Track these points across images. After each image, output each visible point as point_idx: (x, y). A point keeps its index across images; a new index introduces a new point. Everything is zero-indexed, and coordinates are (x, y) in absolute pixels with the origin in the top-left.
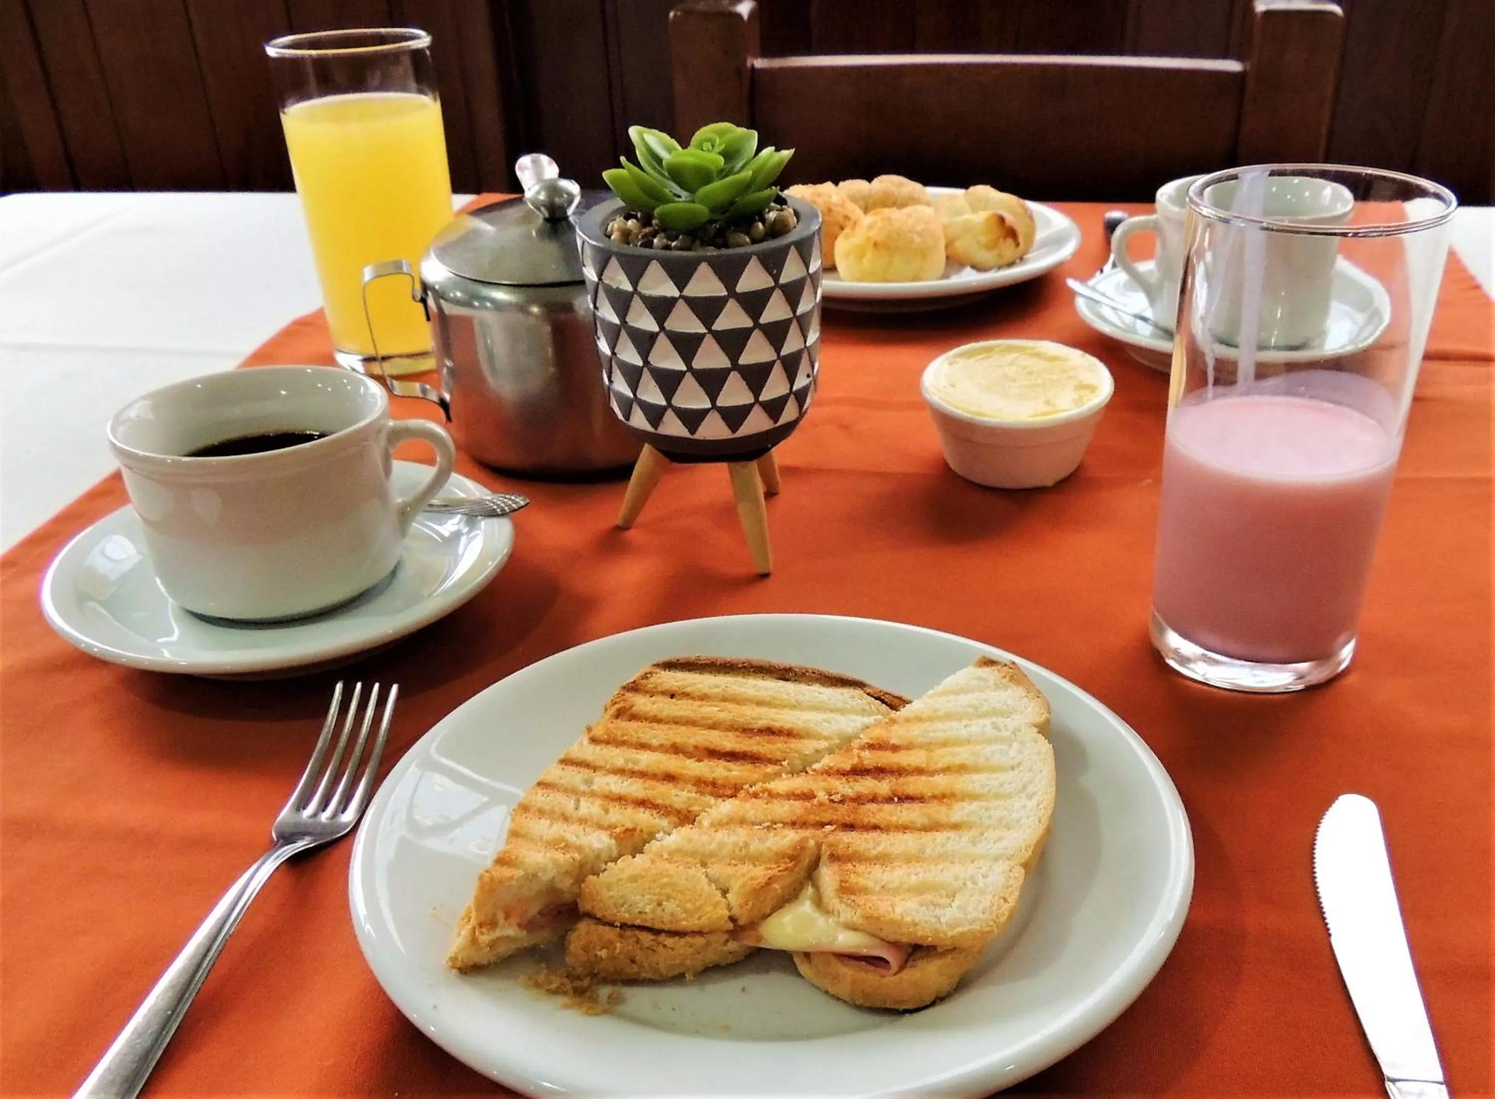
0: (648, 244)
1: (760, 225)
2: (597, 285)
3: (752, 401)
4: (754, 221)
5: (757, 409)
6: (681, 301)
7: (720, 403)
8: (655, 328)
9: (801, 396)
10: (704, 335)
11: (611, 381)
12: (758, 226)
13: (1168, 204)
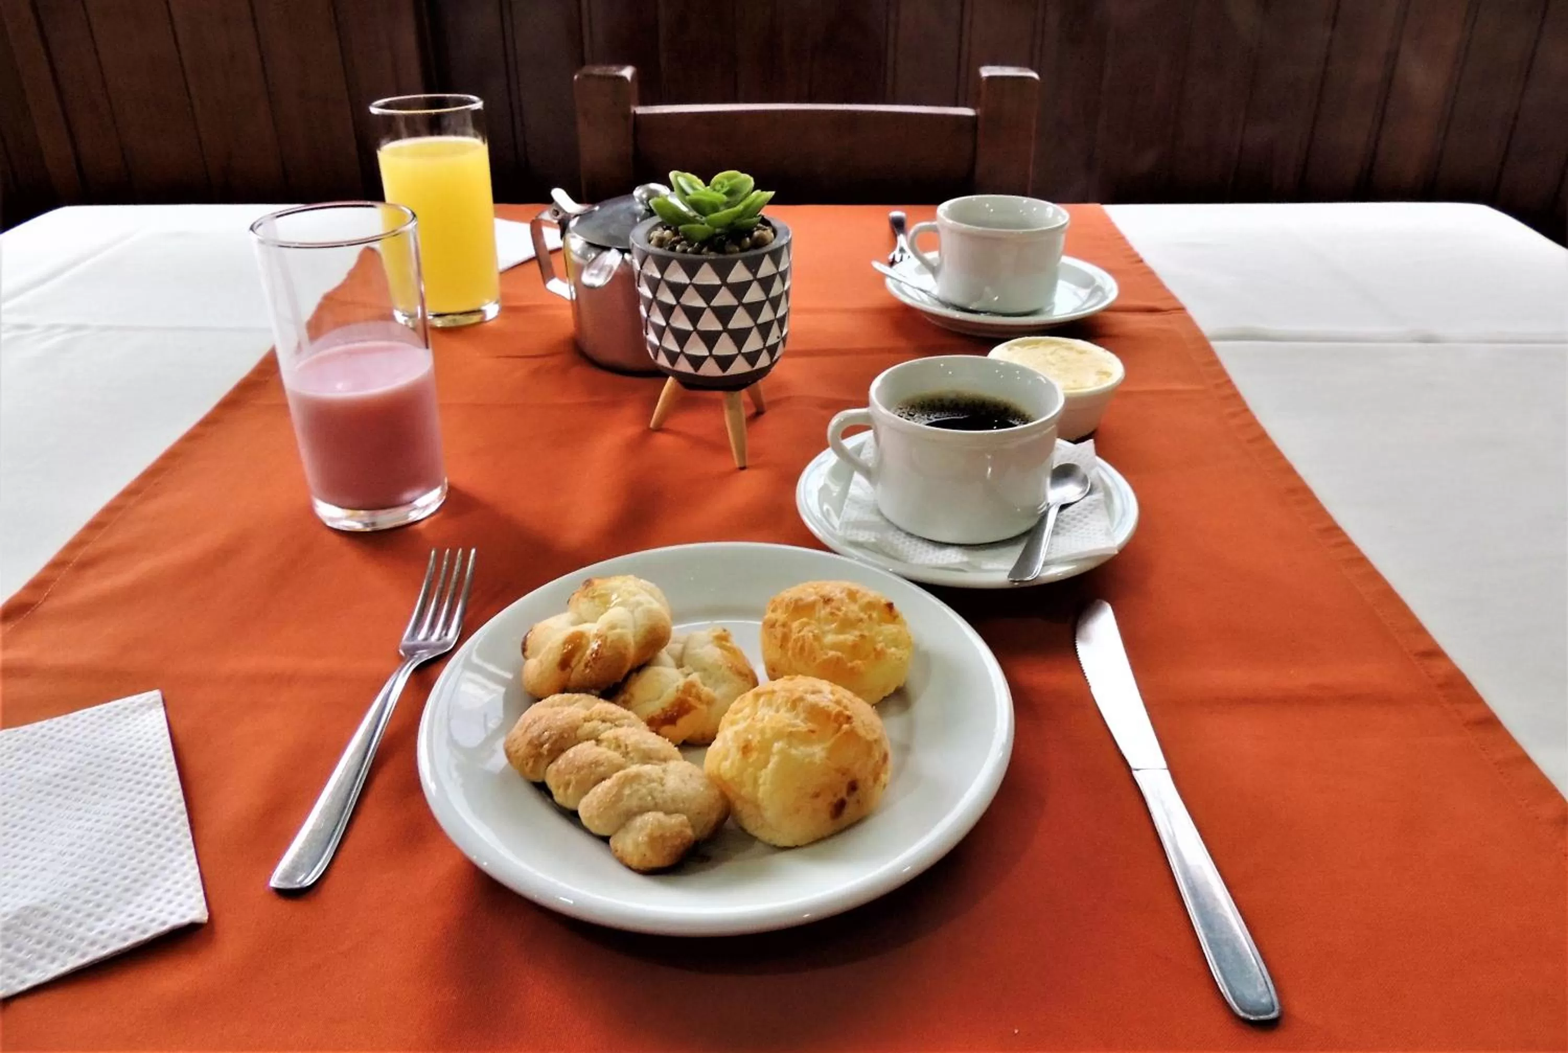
0: (673, 249)
1: (748, 239)
2: (640, 272)
3: (737, 352)
4: (744, 237)
5: (740, 358)
6: (690, 286)
7: (715, 352)
8: (674, 302)
9: (772, 350)
10: (705, 309)
11: (647, 334)
12: (746, 240)
13: (944, 218)
